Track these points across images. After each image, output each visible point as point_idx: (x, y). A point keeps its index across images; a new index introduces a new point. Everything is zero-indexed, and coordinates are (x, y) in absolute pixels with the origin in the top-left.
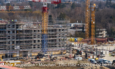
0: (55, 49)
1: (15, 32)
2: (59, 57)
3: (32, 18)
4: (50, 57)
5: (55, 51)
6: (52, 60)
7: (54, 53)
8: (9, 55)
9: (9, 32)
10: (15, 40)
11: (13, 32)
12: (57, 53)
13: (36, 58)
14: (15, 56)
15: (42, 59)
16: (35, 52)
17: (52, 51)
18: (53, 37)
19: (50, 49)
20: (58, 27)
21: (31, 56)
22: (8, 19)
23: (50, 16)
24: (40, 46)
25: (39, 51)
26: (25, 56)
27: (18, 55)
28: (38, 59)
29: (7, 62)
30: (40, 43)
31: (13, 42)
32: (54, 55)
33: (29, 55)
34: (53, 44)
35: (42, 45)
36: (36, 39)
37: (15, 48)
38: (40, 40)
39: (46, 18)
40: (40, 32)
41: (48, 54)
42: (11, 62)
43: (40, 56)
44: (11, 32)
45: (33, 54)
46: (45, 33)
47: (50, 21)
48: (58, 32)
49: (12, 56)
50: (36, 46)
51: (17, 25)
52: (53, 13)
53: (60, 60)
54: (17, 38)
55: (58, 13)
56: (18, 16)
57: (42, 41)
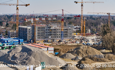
0: (67, 38)
1: (49, 30)
2: (69, 42)
3: (57, 23)
4: (65, 42)
5: (67, 39)
6: (66, 43)
7: (66, 40)
8: (46, 41)
9: (46, 30)
10: (49, 34)
11: (48, 30)
12: (68, 40)
13: (58, 42)
14: (49, 41)
15: (61, 43)
16: (58, 40)
17: (65, 39)
18: (66, 33)
19: (65, 38)
20: (69, 28)
21: (56, 41)
22: (46, 24)
23: (65, 23)
24: (60, 37)
25: (60, 39)
26: (53, 41)
27: (50, 41)
28: (59, 43)
29: (45, 44)
30: (60, 35)
31: (48, 35)
32: (67, 41)
33: (55, 41)
34: (66, 36)
35: (61, 36)
36: (58, 33)
37: (49, 38)
38: (60, 34)
39: (63, 23)
40: (60, 30)
41: (64, 40)
42: (47, 44)
43: (60, 41)
44: (47, 30)
45: (57, 40)
46: (63, 30)
47: (65, 25)
48: (68, 30)
49: (47, 41)
50: (58, 37)
51: (50, 27)
52: (66, 21)
53: (69, 43)
54: (50, 33)
55: (68, 21)
56: (50, 23)
57: (61, 34)
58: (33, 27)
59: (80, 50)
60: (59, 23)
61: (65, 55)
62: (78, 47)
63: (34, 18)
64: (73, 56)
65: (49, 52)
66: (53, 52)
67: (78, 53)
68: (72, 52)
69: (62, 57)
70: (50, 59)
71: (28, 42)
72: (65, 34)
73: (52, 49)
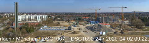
2: (116, 23)
3: (111, 16)
21: (111, 23)
22: (107, 16)
25: (113, 22)
30: (113, 20)
34: (115, 21)
37: (108, 21)
39: (114, 16)
40: (113, 18)
42: (108, 23)
47: (115, 16)
54: (109, 19)
58: (102, 17)
59: (122, 26)
60: (113, 16)
61: (115, 28)
62: (120, 25)
63: (102, 14)
64: (119, 29)
65: (108, 26)
66: (110, 27)
67: (121, 27)
68: (118, 27)
69: (114, 29)
70: (109, 29)
71: (100, 23)
72: (115, 20)
73: (110, 25)
